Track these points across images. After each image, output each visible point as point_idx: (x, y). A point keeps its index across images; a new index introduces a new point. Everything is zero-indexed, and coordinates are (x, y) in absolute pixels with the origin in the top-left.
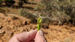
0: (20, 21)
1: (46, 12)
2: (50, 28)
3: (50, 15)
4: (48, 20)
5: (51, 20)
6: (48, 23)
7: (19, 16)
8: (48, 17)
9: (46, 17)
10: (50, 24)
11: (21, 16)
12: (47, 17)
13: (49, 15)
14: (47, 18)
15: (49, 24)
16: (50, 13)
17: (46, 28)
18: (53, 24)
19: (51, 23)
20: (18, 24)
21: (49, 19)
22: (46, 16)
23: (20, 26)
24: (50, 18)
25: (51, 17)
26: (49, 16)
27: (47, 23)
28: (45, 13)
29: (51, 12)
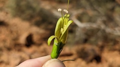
0: (11, 32)
1: (95, 10)
2: (107, 61)
3: (109, 19)
4: (100, 34)
5: (110, 34)
6: (100, 43)
7: (9, 15)
8: (103, 27)
9: (95, 26)
10: (106, 50)
11: (15, 16)
12: (99, 24)
13: (104, 18)
14: (98, 30)
15: (102, 48)
16: (110, 13)
17: (91, 61)
18: (114, 50)
19: (111, 43)
20: (4, 41)
21: (104, 31)
22: (94, 22)
23: (9, 49)
24: (108, 30)
25: (111, 24)
26: (104, 22)
27: (97, 45)
28: (91, 13)
29: (113, 10)
